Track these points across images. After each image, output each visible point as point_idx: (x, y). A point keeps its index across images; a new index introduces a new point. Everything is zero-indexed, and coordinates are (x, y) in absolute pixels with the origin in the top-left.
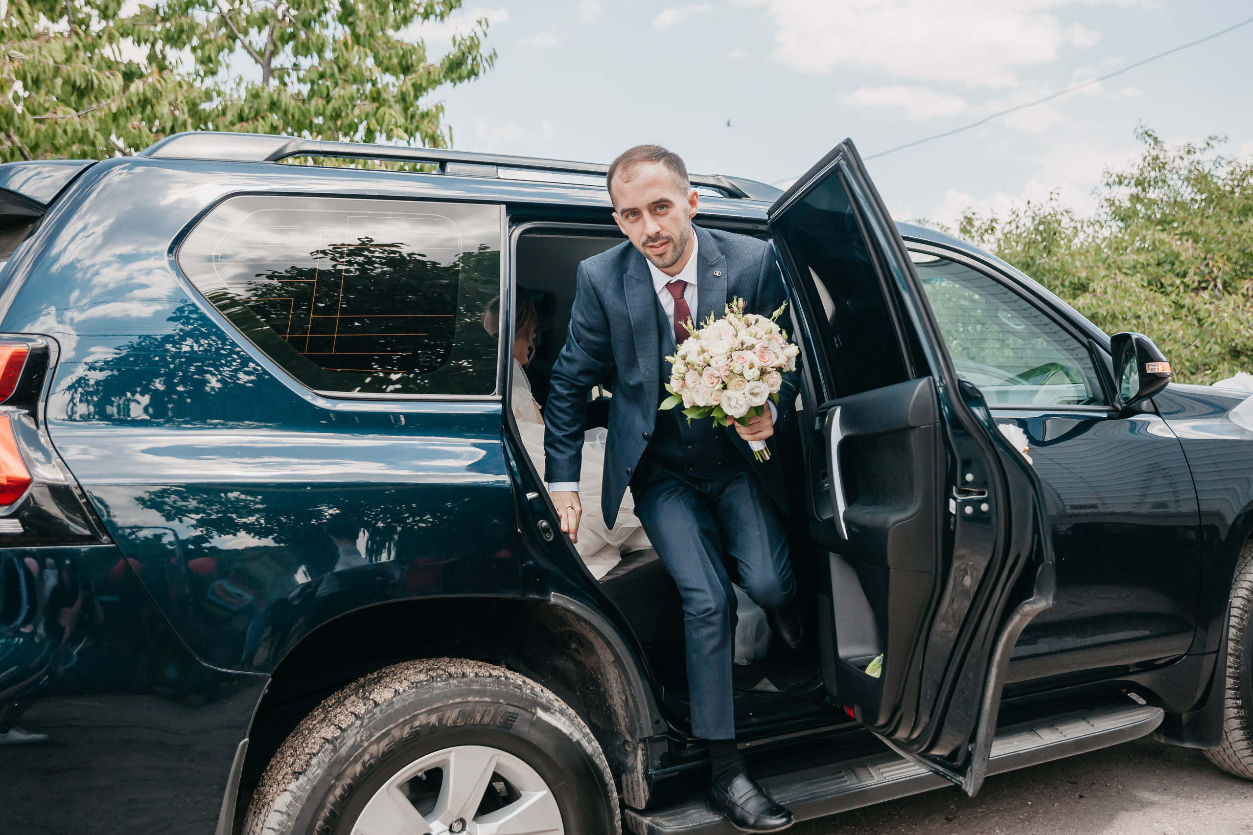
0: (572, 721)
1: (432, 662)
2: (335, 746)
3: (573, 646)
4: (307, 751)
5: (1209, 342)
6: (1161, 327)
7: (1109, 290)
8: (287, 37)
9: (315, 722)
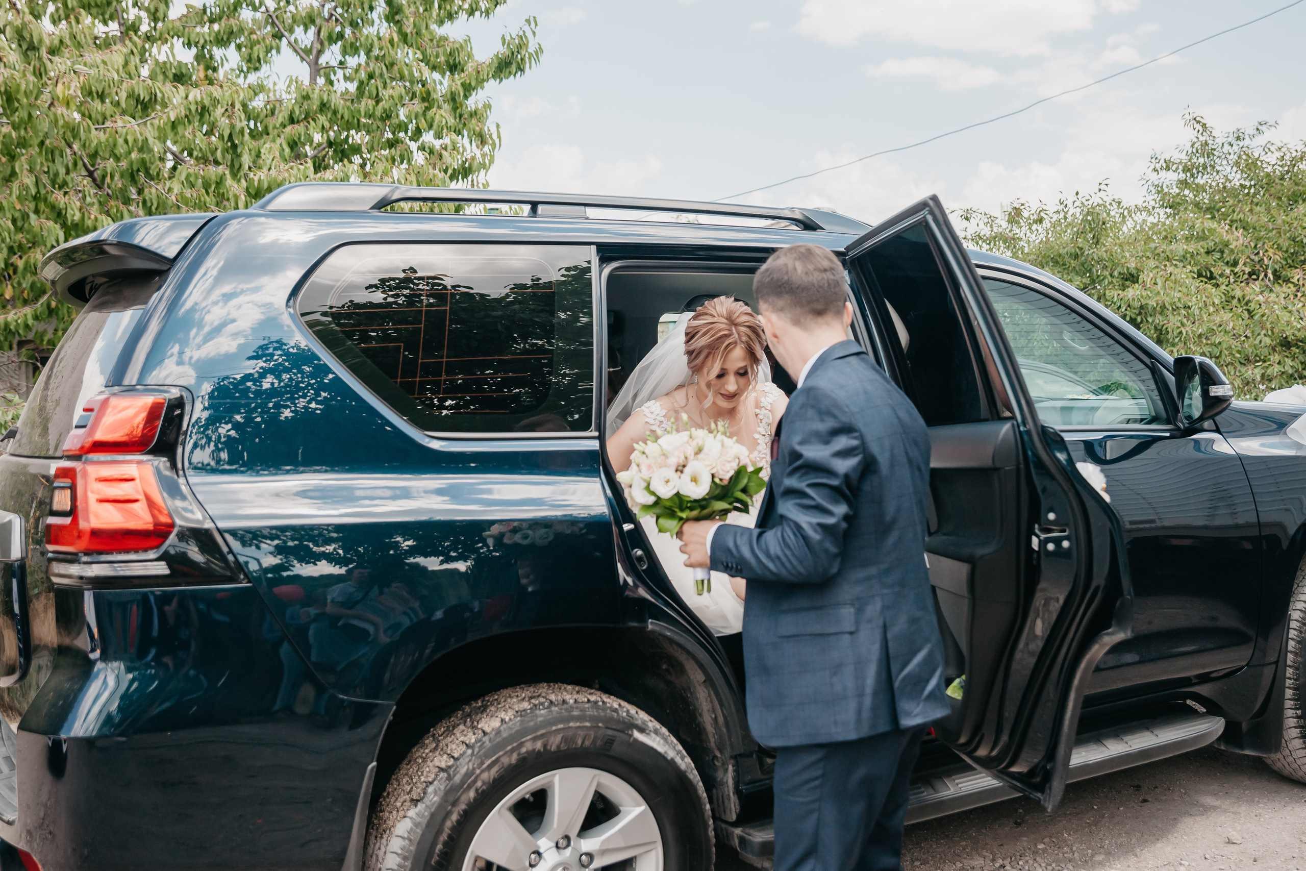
0: (665, 740)
1: (531, 689)
2: (449, 775)
3: (664, 667)
4: (423, 779)
5: (1259, 334)
6: (1212, 318)
7: (1159, 281)
8: (335, 37)
9: (427, 751)
